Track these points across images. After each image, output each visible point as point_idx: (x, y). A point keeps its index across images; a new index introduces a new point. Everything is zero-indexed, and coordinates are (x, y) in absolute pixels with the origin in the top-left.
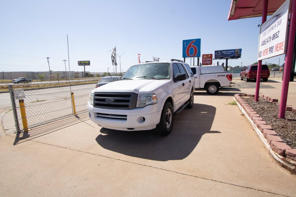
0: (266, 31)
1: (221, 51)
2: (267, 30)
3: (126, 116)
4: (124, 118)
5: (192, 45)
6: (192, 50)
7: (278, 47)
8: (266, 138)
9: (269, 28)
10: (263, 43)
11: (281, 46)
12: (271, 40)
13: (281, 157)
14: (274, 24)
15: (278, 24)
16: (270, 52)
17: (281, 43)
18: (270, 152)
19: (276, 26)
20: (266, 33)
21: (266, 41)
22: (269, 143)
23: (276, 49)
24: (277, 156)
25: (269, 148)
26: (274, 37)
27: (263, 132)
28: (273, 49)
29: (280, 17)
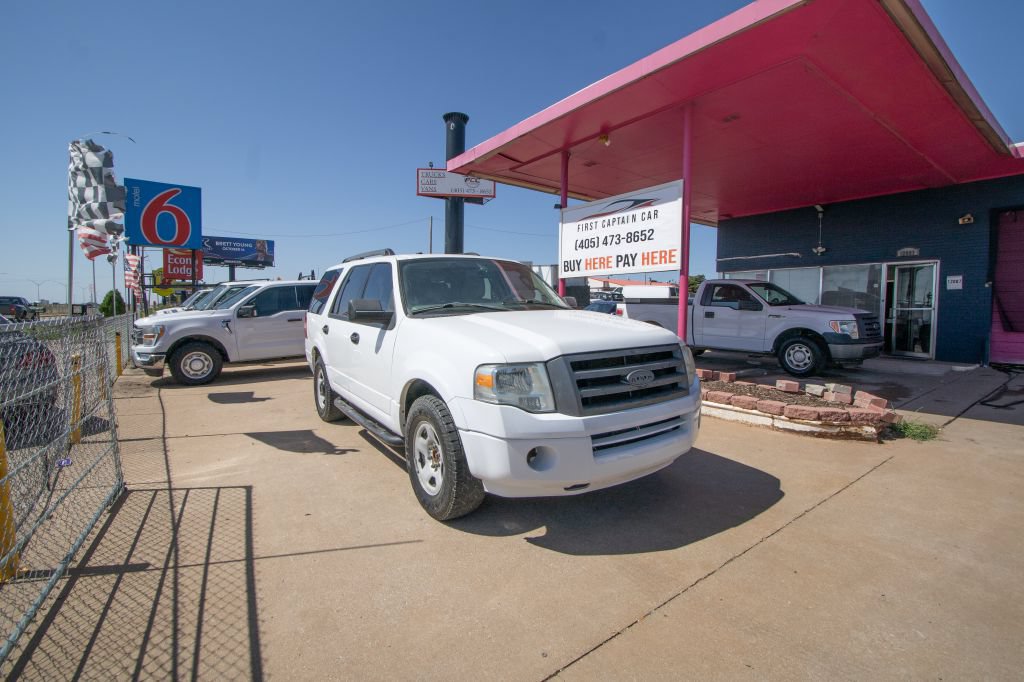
0: (593, 220)
1: (213, 240)
2: (600, 220)
3: (678, 417)
4: (676, 424)
5: (165, 204)
6: (166, 221)
7: (653, 258)
8: (756, 409)
9: (606, 218)
10: (582, 245)
11: (668, 257)
12: (623, 242)
13: (820, 423)
14: (630, 213)
15: (646, 216)
16: (621, 264)
17: (666, 252)
18: (773, 428)
19: (638, 218)
20: (594, 225)
21: (596, 240)
22: (778, 410)
23: (646, 261)
24: (807, 424)
25: (768, 421)
26: (632, 237)
27: (730, 404)
28: (633, 260)
29: (649, 205)
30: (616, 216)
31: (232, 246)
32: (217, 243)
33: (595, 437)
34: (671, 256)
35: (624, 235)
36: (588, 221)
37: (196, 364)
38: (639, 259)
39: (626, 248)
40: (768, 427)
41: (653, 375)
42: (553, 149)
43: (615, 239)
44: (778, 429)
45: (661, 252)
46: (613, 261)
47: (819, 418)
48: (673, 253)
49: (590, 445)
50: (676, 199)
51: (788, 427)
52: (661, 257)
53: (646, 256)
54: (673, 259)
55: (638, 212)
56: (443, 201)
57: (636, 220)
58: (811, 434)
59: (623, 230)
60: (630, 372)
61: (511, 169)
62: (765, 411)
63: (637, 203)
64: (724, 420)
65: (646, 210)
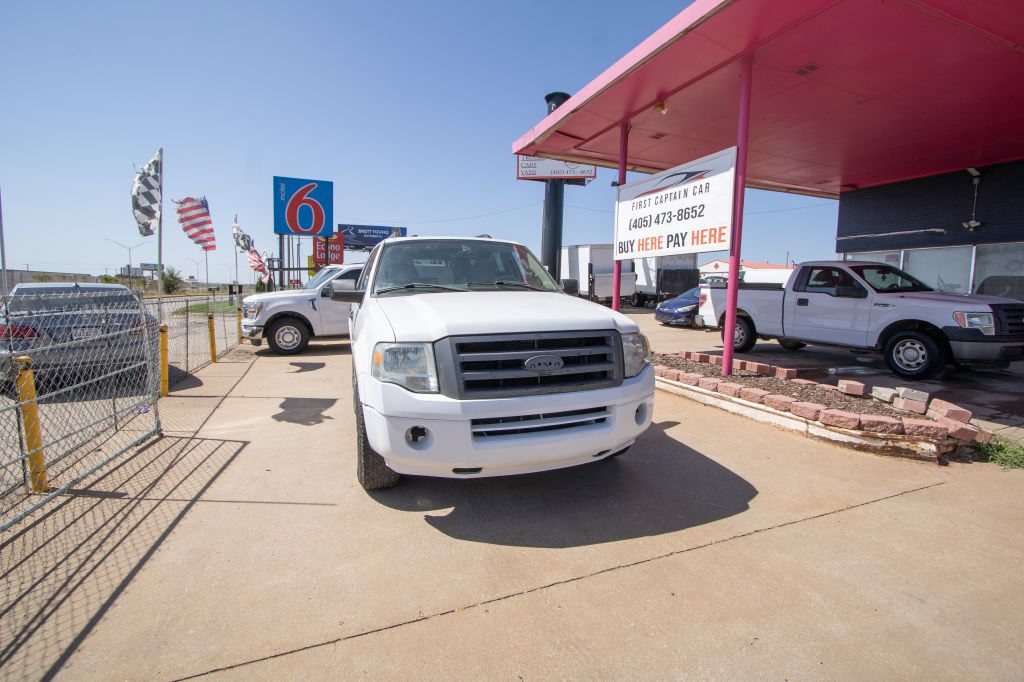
0: (647, 197)
1: (356, 228)
2: (653, 196)
3: (603, 409)
4: (598, 416)
5: (305, 198)
6: (305, 213)
7: (703, 237)
8: (789, 411)
9: (659, 194)
10: (636, 224)
11: (717, 235)
12: (674, 219)
13: (859, 433)
14: (681, 188)
15: (697, 190)
16: (671, 244)
17: (715, 230)
18: (807, 434)
19: (690, 193)
20: (647, 203)
21: (648, 219)
22: (812, 415)
23: (695, 240)
24: (845, 433)
25: (802, 427)
26: (683, 215)
27: (763, 403)
28: (683, 239)
29: (701, 177)
30: (668, 191)
31: (372, 234)
32: (360, 231)
33: (475, 422)
34: (720, 235)
35: (675, 213)
36: (642, 199)
37: (288, 336)
38: (688, 239)
39: (677, 227)
40: (801, 432)
41: (562, 363)
42: (612, 123)
43: (667, 217)
44: (813, 436)
45: (711, 230)
46: (664, 241)
47: (860, 427)
48: (723, 231)
49: (468, 429)
50: (728, 169)
51: (823, 435)
52: (711, 235)
53: (695, 235)
54: (723, 238)
55: (690, 186)
56: (544, 184)
57: (687, 195)
58: (850, 445)
59: (674, 206)
60: (529, 357)
61: (575, 147)
62: (800, 414)
63: (690, 176)
64: (756, 421)
65: (698, 183)
